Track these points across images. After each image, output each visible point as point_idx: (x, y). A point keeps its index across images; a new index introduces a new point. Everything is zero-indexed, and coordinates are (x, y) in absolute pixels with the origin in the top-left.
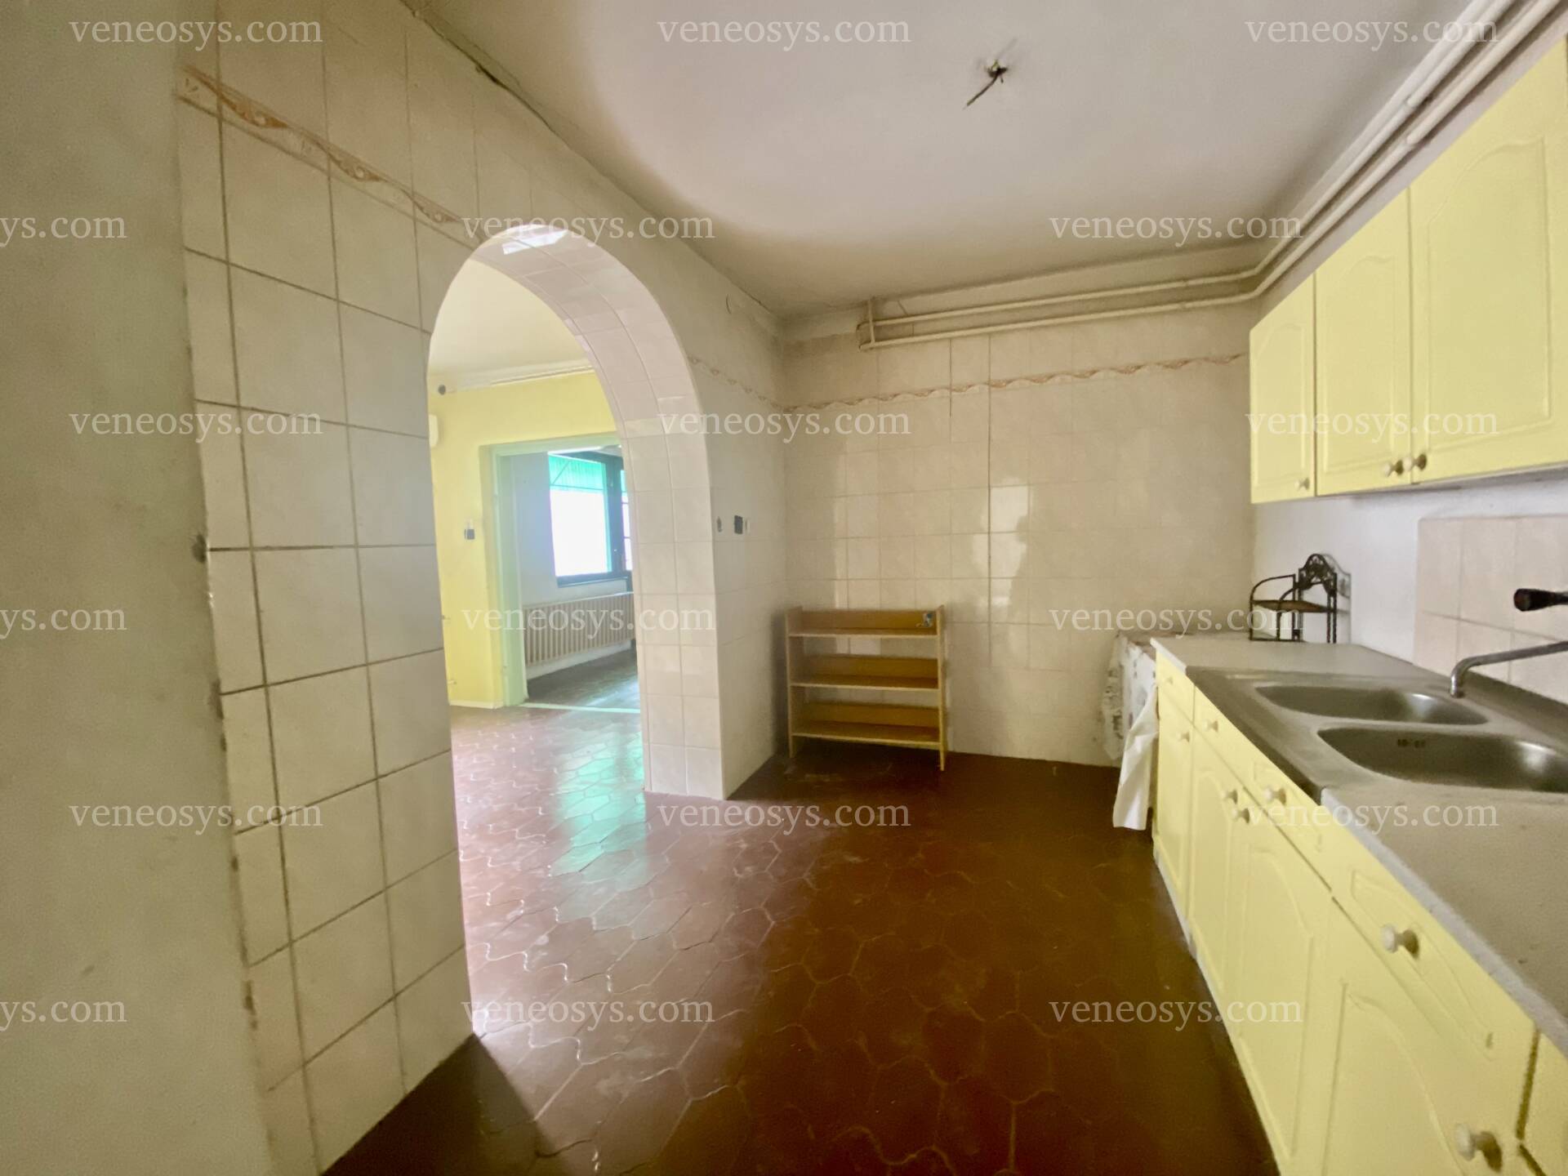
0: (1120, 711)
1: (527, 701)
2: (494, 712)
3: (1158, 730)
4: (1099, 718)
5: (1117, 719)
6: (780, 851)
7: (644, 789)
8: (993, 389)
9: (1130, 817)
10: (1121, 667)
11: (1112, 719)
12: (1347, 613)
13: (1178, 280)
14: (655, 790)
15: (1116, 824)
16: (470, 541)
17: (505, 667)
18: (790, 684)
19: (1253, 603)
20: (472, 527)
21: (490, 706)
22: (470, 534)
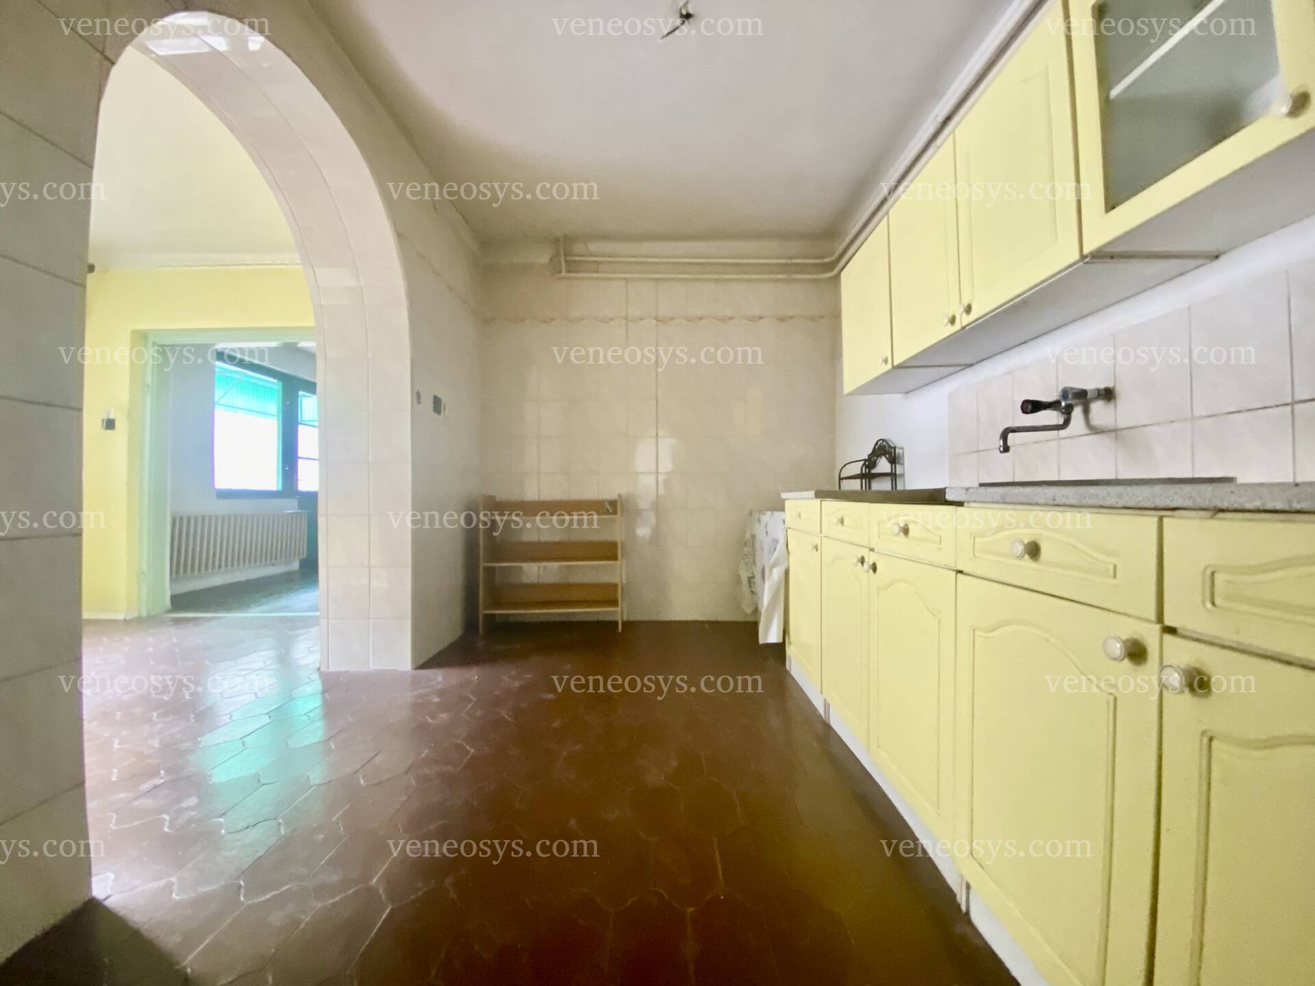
0: (753, 573)
1: (170, 611)
2: (126, 622)
3: (789, 562)
4: (738, 581)
5: (751, 580)
6: (474, 699)
7: (319, 669)
8: (659, 323)
9: (770, 635)
10: (753, 537)
11: (747, 580)
12: (902, 475)
13: (787, 258)
14: (332, 669)
15: (761, 641)
16: (109, 432)
17: (143, 573)
18: (482, 564)
19: (841, 479)
20: (112, 417)
21: (121, 617)
22: (110, 424)
